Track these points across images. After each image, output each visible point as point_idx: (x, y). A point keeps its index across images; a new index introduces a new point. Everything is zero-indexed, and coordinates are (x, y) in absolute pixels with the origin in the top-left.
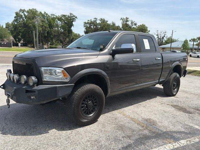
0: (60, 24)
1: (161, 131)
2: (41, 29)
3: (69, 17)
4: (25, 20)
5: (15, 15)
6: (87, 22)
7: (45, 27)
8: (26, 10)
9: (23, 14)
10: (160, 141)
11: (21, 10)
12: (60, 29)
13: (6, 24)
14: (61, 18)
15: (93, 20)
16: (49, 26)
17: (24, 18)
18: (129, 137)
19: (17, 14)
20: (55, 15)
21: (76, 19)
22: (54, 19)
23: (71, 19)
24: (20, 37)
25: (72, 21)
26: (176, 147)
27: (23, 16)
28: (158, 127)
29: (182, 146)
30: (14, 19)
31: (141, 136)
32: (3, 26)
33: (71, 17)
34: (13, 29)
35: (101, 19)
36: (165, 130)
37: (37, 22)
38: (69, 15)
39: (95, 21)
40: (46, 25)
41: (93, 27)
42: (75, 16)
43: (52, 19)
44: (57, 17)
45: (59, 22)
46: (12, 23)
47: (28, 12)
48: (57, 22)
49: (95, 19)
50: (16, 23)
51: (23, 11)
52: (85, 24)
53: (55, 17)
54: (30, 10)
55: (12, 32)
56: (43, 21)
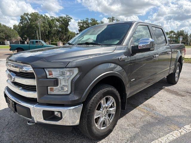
0: (58, 24)
1: (163, 116)
2: (43, 29)
3: (65, 18)
4: (29, 22)
5: (21, 18)
6: (80, 22)
7: (46, 27)
8: (30, 14)
9: (27, 17)
10: (165, 128)
11: (25, 14)
12: (58, 28)
13: (14, 26)
14: (59, 19)
15: (85, 20)
16: (49, 26)
17: (28, 21)
18: (134, 125)
19: (22, 17)
20: (54, 17)
21: (71, 20)
22: (53, 20)
23: (67, 20)
24: (26, 36)
25: (68, 22)
26: (182, 134)
27: (28, 19)
28: (158, 113)
29: (188, 132)
30: (20, 21)
31: (146, 123)
32: (11, 28)
33: (67, 18)
34: (20, 30)
35: (92, 19)
36: (166, 115)
37: (39, 23)
38: (66, 17)
39: (87, 21)
40: (46, 26)
41: (85, 26)
42: (70, 17)
43: (51, 20)
44: (55, 18)
45: (57, 22)
46: (18, 25)
47: (31, 15)
48: (56, 23)
49: (87, 19)
50: (22, 25)
51: (27, 14)
52: (78, 24)
53: (53, 18)
54: (32, 13)
55: (19, 33)
56: (44, 22)
